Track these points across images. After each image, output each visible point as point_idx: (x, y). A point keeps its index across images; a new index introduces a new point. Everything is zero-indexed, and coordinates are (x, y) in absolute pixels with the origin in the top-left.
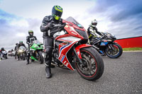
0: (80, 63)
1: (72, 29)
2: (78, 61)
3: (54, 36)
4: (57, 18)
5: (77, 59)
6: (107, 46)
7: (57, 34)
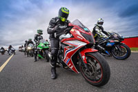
0: (84, 68)
1: (78, 33)
2: (82, 65)
3: (60, 38)
4: (63, 20)
5: (82, 63)
6: (113, 47)
7: (63, 36)
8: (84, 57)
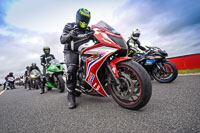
1: (105, 35)
3: (80, 49)
4: (83, 25)
6: (154, 65)
8: (114, 69)
